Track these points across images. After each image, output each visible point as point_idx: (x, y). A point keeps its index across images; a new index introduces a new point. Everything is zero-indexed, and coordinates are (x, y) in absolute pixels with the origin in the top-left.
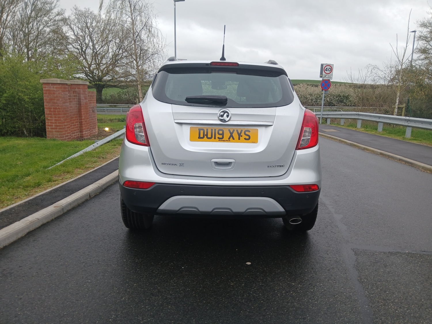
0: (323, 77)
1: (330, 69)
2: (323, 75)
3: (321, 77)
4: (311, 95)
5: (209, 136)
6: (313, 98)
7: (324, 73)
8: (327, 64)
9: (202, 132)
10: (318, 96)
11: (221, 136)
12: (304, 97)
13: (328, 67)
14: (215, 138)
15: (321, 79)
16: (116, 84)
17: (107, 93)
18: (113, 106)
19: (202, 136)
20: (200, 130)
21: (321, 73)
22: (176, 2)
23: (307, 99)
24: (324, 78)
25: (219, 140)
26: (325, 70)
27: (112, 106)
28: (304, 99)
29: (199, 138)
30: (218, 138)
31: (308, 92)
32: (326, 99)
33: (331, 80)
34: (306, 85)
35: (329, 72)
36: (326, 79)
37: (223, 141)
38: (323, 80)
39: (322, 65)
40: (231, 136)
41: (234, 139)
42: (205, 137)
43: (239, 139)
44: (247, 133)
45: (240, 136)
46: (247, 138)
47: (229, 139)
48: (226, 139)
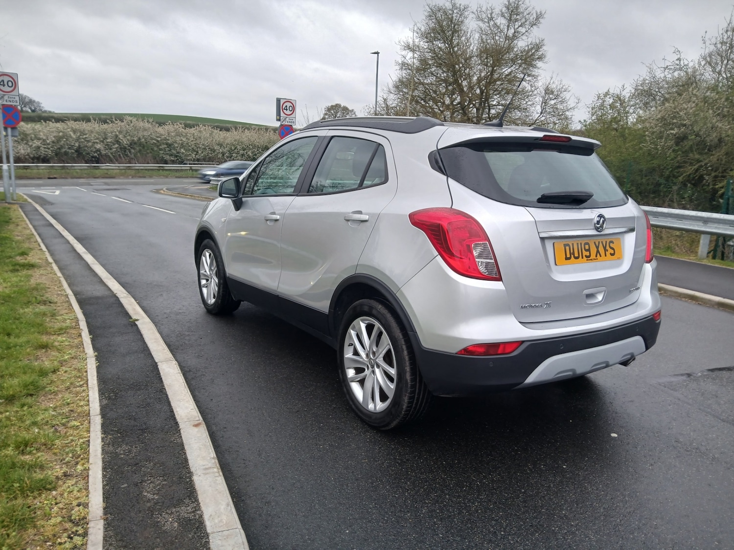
0: (282, 120)
1: (291, 108)
2: (281, 118)
3: (279, 120)
4: (221, 145)
5: (576, 255)
6: (225, 150)
7: (282, 114)
8: (286, 99)
9: (567, 248)
10: (233, 148)
11: (588, 254)
12: (209, 149)
13: (288, 104)
14: (582, 258)
15: (277, 124)
19: (568, 256)
20: (565, 245)
21: (278, 114)
23: (214, 152)
24: (284, 122)
25: (587, 260)
26: (283, 108)
28: (210, 152)
29: (567, 259)
30: (586, 256)
31: (215, 140)
32: (247, 153)
33: (294, 127)
34: (210, 127)
35: (290, 113)
36: (286, 124)
37: (590, 261)
38: (281, 125)
39: (278, 100)
40: (598, 252)
41: (601, 256)
42: (572, 256)
43: (606, 256)
44: (612, 245)
45: (606, 250)
46: (613, 252)
47: (596, 257)
48: (593, 256)
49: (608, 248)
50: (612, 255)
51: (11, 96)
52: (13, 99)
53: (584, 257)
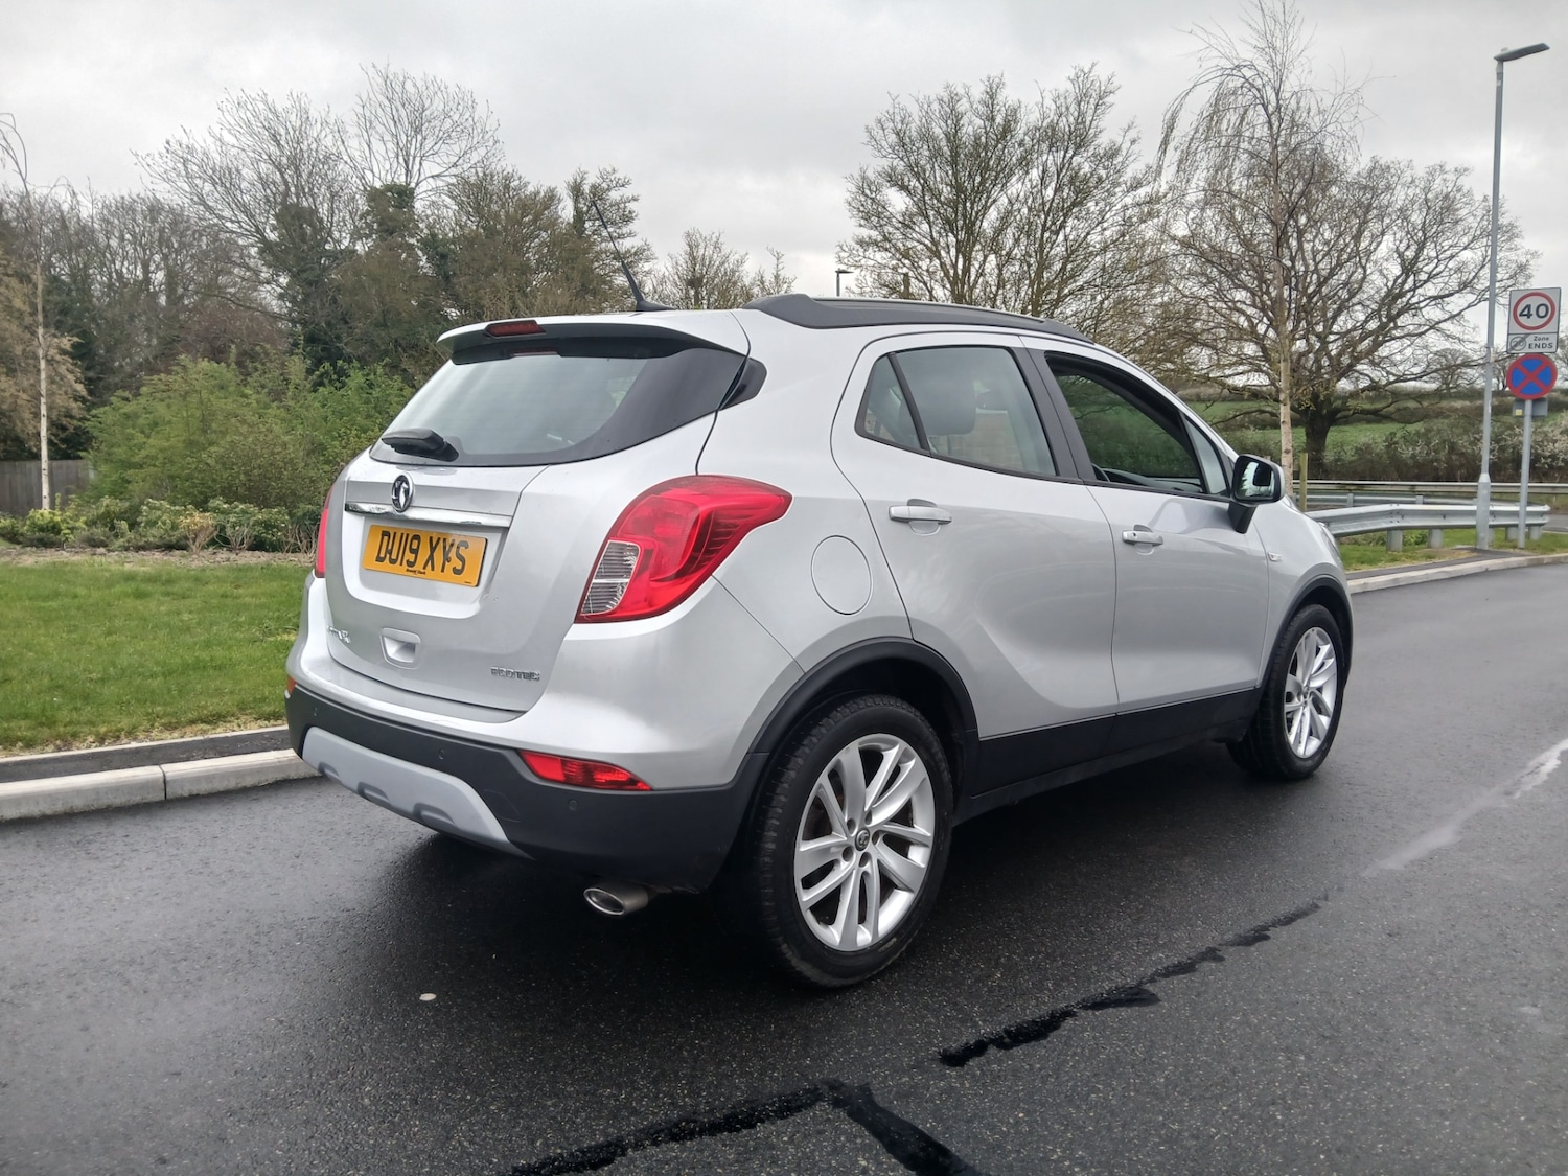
0: (1511, 344)
1: (1543, 309)
2: (1511, 338)
5: (394, 557)
7: (1514, 328)
8: (1528, 289)
9: (385, 539)
11: (412, 558)
14: (402, 564)
16: (1378, 405)
17: (1346, 440)
18: (1352, 488)
19: (382, 555)
20: (384, 533)
22: (1505, 63)
25: (407, 570)
27: (1348, 487)
29: (378, 559)
30: (408, 562)
35: (1537, 322)
36: (1526, 351)
37: (412, 574)
40: (431, 558)
41: (433, 569)
42: (388, 556)
43: (443, 571)
44: (462, 551)
45: (447, 559)
46: (459, 567)
47: (424, 568)
48: (419, 566)
49: (452, 554)
50: (457, 572)
51: (1541, 336)
52: (1545, 342)
53: (405, 562)
